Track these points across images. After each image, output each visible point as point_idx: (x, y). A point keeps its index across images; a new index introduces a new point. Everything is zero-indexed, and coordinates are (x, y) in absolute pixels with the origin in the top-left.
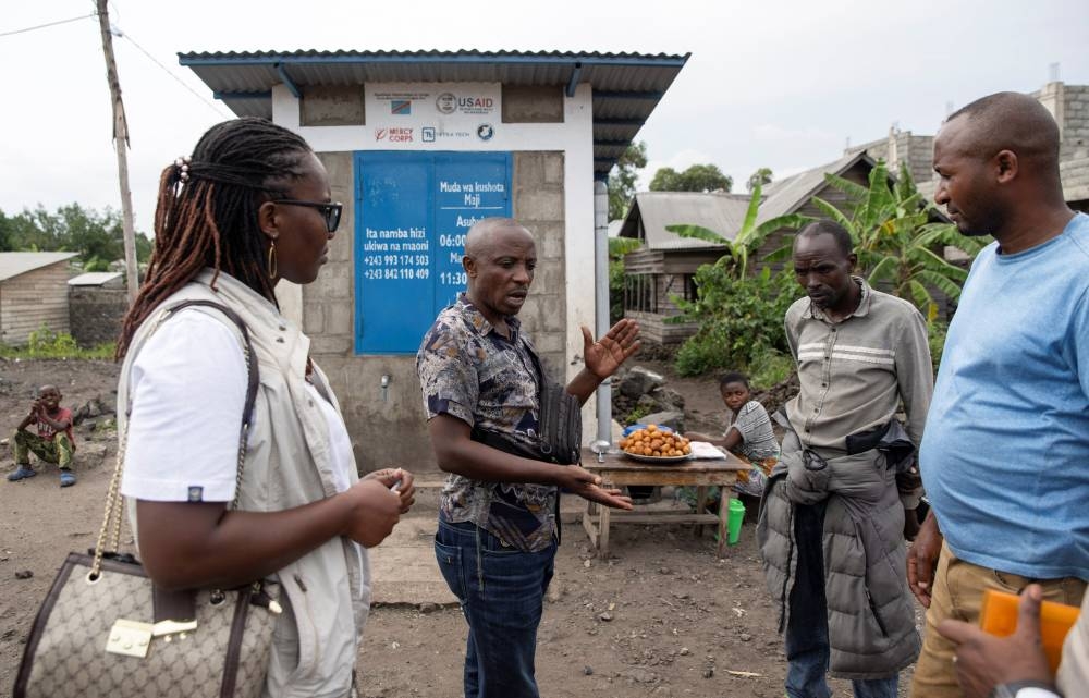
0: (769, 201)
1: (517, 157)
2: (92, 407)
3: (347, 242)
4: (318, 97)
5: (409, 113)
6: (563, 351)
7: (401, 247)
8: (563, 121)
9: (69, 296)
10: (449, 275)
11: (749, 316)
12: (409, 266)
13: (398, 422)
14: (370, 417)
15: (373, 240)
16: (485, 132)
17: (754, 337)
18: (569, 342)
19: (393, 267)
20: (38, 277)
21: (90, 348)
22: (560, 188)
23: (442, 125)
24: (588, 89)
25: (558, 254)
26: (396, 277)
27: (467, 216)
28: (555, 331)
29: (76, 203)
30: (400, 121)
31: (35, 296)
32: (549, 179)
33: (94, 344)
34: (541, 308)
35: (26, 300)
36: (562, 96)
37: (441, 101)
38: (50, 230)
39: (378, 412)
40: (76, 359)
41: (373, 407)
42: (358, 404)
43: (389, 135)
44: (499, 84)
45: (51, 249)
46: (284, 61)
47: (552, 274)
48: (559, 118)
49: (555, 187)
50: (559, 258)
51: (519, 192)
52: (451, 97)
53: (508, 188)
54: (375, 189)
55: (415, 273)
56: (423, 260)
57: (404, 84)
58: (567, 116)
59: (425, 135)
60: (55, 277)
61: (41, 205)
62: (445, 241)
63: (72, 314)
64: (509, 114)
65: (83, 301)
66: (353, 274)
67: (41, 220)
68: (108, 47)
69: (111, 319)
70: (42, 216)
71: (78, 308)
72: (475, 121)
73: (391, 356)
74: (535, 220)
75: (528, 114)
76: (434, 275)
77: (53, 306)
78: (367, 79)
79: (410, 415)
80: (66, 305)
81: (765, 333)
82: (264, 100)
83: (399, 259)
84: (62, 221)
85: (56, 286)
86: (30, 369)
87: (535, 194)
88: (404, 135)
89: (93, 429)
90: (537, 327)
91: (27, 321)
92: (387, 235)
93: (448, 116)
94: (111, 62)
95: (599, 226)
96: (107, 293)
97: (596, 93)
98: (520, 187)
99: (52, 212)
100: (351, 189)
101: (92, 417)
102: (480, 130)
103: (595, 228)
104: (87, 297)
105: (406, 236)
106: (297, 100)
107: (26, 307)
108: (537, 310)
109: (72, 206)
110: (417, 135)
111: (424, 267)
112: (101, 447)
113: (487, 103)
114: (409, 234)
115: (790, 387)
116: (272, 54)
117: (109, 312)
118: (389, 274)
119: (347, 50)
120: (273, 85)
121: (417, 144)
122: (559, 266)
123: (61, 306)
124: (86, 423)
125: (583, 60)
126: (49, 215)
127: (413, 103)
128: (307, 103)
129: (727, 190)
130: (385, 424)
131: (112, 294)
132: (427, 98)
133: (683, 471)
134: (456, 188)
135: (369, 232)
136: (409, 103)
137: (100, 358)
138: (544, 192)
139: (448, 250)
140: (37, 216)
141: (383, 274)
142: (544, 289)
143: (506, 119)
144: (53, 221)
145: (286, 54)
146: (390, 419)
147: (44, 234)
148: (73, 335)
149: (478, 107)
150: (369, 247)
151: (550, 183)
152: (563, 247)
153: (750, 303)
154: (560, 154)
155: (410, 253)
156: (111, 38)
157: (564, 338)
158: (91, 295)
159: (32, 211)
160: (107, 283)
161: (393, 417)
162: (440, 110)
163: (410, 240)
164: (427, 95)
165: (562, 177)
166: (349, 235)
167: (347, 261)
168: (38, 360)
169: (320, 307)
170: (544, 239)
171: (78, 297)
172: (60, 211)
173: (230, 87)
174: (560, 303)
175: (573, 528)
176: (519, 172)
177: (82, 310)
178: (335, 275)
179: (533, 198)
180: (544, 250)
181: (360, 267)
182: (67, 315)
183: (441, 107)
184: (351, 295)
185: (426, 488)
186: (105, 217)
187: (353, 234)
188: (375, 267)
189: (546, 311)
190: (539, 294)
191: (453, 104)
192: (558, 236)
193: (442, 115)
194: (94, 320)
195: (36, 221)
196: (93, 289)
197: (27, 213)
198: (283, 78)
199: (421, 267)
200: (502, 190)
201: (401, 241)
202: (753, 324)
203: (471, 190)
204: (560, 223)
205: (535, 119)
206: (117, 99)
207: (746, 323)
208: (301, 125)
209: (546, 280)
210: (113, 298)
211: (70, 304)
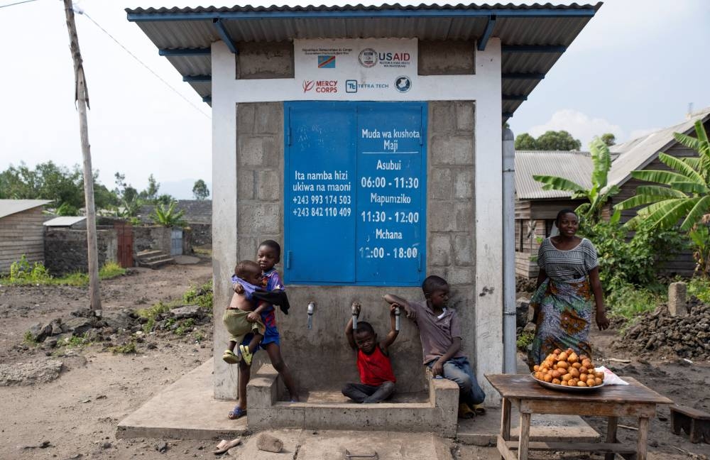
0: (621, 158)
1: (431, 107)
2: (55, 326)
3: (278, 184)
4: (252, 53)
5: (334, 67)
6: (473, 283)
7: (326, 188)
8: (474, 73)
9: (44, 234)
10: (369, 213)
11: (607, 255)
12: (333, 205)
13: (322, 346)
14: (297, 341)
15: (301, 181)
16: (403, 84)
17: (612, 273)
18: (478, 275)
19: (319, 205)
20: (20, 219)
21: (60, 276)
22: (470, 134)
23: (363, 77)
24: (498, 42)
25: (469, 194)
26: (321, 215)
27: (386, 159)
28: (466, 265)
29: (50, 162)
30: (326, 74)
31: (16, 235)
32: (461, 127)
33: (63, 273)
34: (452, 244)
35: (9, 237)
36: (474, 50)
37: (363, 55)
38: (31, 183)
39: (304, 337)
40: (48, 285)
41: (299, 332)
42: (286, 329)
43: (315, 87)
44: (416, 40)
45: (31, 198)
46: (222, 16)
47: (463, 213)
48: (471, 71)
49: (467, 133)
50: (469, 199)
51: (433, 138)
52: (371, 52)
53: (423, 134)
54: (304, 136)
55: (338, 211)
56: (345, 200)
57: (330, 40)
58: (477, 68)
59: (348, 86)
60: (33, 219)
61: (23, 163)
62: (366, 182)
63: (46, 248)
64: (425, 67)
65: (55, 238)
66: (283, 212)
67: (23, 174)
68: (71, 23)
69: (77, 254)
70: (25, 171)
71: (51, 244)
72: (395, 73)
73: (316, 286)
74: (448, 164)
75: (442, 67)
76: (356, 213)
77: (32, 243)
78: (296, 35)
79: (333, 339)
80: (42, 242)
81: (623, 270)
82: (203, 57)
83: (324, 198)
84: (40, 175)
85: (34, 227)
86: (9, 293)
87: (448, 140)
88: (329, 86)
89: (54, 345)
90: (449, 261)
91: (9, 255)
92: (314, 177)
93: (369, 69)
94: (74, 35)
95: (506, 169)
96: (74, 233)
97: (505, 47)
98: (435, 134)
99: (32, 168)
100: (282, 135)
101: (54, 335)
102: (399, 82)
103: (503, 172)
104: (58, 235)
105: (331, 178)
106: (234, 55)
107: (9, 243)
108: (449, 246)
109: (47, 164)
110: (341, 86)
111: (347, 206)
112: (59, 363)
113: (405, 57)
114: (333, 176)
115: (661, 318)
116: (212, 9)
117: (76, 248)
118: (315, 212)
119: (280, 5)
120: (212, 42)
121: (341, 95)
122: (469, 206)
123: (38, 242)
124: (48, 340)
125: (498, 13)
126: (30, 170)
127: (337, 58)
128: (242, 59)
129: (578, 150)
130: (310, 348)
131: (79, 233)
132: (350, 53)
133: (600, 402)
134: (376, 135)
135: (297, 174)
136: (334, 57)
137: (67, 285)
138: (457, 138)
139: (369, 191)
140: (20, 171)
141: (310, 212)
142: (455, 226)
143: (421, 72)
144: (32, 175)
145: (225, 10)
146: (314, 343)
147: (26, 186)
148: (46, 266)
149: (396, 60)
150: (297, 188)
151: (462, 130)
152: (473, 188)
153: (608, 244)
154: (471, 104)
155: (335, 193)
156: (73, 14)
157: (474, 272)
158: (61, 234)
159: (16, 167)
160: (75, 224)
161: (317, 342)
162: (362, 64)
163: (334, 182)
164: (350, 50)
165: (473, 124)
166: (280, 177)
167: (277, 200)
168: (16, 286)
169: (253, 242)
170: (456, 181)
171: (52, 236)
172: (38, 168)
173: (174, 44)
174: (471, 240)
175: (486, 450)
176: (433, 120)
177: (54, 246)
178: (267, 213)
179: (446, 144)
180: (456, 191)
181: (289, 206)
182: (43, 250)
183: (363, 61)
184: (280, 230)
185: (349, 409)
186: (74, 173)
187: (283, 176)
188: (302, 206)
189: (457, 247)
190: (451, 231)
191: (373, 58)
192: (469, 179)
193: (364, 69)
194: (64, 254)
195: (20, 176)
196: (64, 229)
197: (12, 169)
198: (222, 33)
199: (343, 206)
200: (418, 136)
201: (326, 182)
202: (612, 261)
203: (390, 136)
204: (470, 167)
205: (448, 71)
206: (79, 67)
207: (605, 261)
208: (236, 78)
209: (458, 220)
210: (79, 236)
211: (45, 241)
